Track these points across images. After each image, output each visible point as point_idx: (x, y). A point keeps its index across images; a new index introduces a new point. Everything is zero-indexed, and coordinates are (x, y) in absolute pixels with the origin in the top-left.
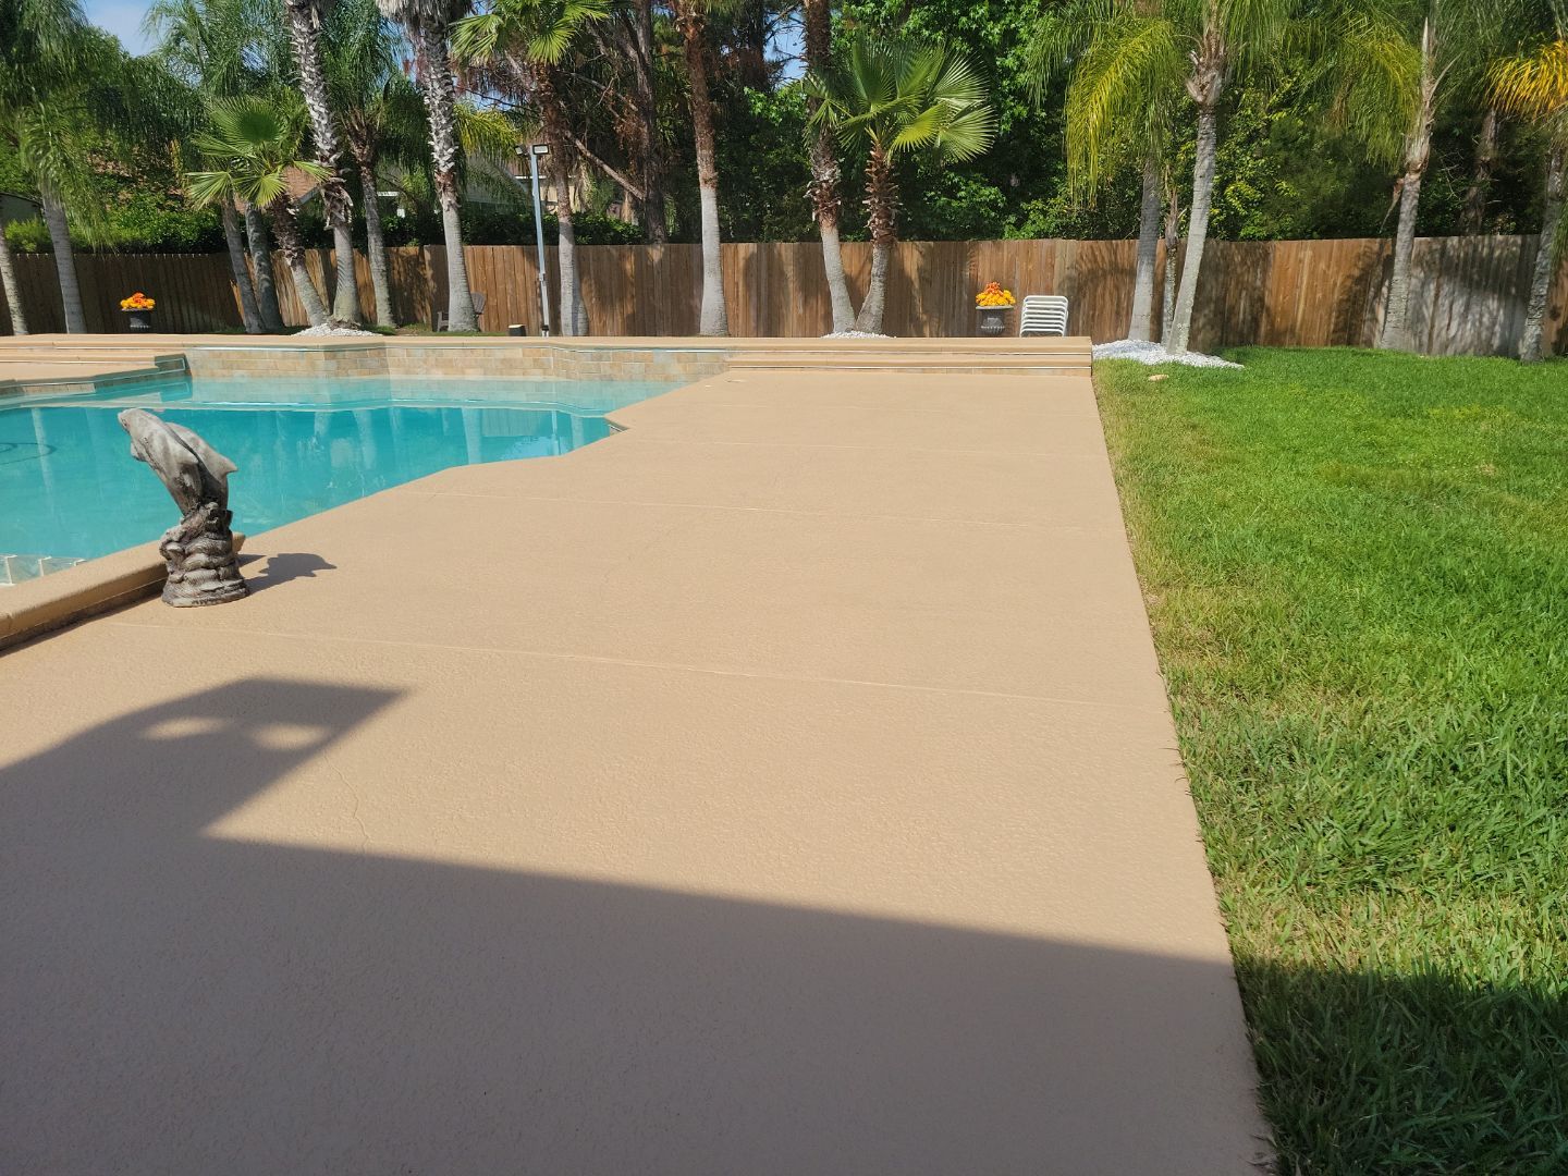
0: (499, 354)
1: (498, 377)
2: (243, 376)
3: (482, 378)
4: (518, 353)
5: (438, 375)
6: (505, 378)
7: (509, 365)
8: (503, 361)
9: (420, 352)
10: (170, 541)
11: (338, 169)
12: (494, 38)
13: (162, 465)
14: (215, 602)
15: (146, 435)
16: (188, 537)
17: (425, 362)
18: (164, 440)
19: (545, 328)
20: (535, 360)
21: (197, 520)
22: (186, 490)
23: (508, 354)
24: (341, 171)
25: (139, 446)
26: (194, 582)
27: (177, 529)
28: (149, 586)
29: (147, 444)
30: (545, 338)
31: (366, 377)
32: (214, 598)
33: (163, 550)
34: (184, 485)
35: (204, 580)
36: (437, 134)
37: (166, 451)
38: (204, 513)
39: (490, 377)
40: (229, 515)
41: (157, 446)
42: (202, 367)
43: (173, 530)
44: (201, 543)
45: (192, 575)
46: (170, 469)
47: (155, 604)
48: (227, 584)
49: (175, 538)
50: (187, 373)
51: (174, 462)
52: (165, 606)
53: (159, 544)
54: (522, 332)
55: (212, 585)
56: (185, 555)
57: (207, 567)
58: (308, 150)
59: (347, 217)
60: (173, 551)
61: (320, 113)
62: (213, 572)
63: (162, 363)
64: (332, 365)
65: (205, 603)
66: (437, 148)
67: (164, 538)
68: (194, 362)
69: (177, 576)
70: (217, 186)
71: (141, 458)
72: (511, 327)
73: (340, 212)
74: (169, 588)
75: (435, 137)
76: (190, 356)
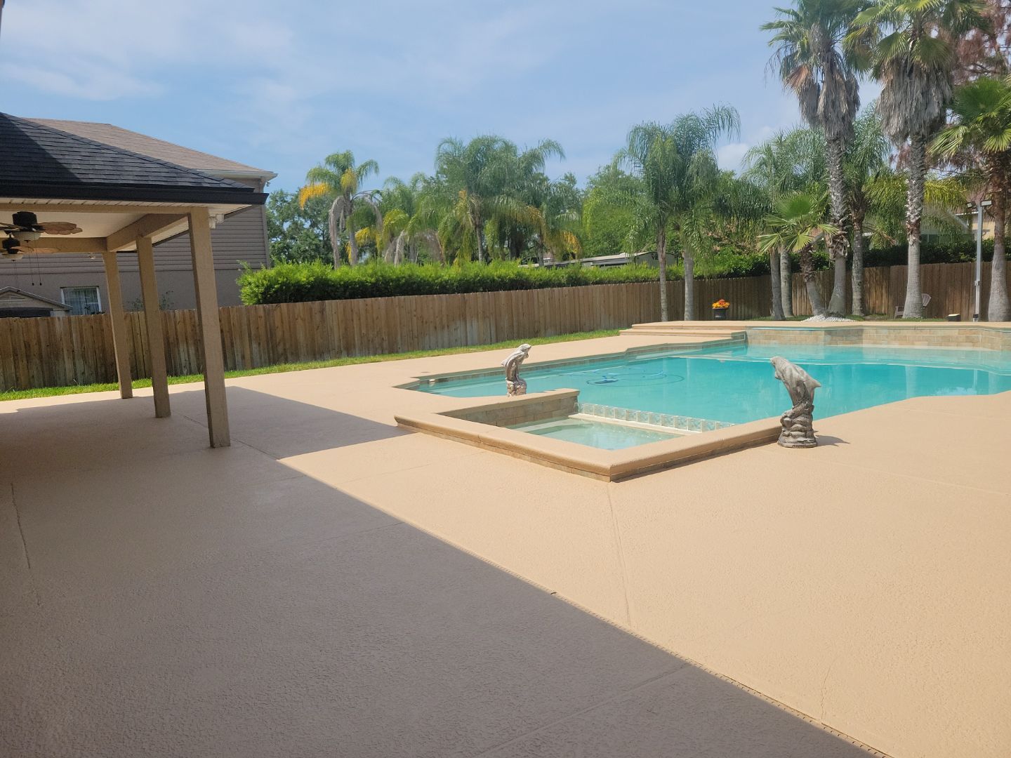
0: (941, 333)
1: (938, 347)
2: (775, 344)
3: (926, 347)
4: (955, 333)
5: (896, 346)
6: (943, 348)
7: (947, 340)
8: (943, 337)
9: (885, 332)
10: (786, 417)
11: (844, 226)
12: (961, 141)
13: (789, 381)
14: (803, 447)
15: (783, 368)
16: (794, 416)
17: (887, 337)
18: (791, 371)
19: (976, 316)
20: (967, 337)
21: (799, 408)
22: (798, 394)
23: (948, 333)
24: (845, 228)
25: (779, 372)
26: (794, 437)
27: (790, 411)
28: (771, 437)
29: (783, 372)
30: (974, 323)
31: (849, 346)
32: (803, 445)
33: (782, 421)
34: (797, 391)
35: (799, 436)
36: (911, 200)
37: (791, 375)
38: (803, 405)
39: (932, 347)
40: (813, 407)
41: (788, 373)
42: (754, 339)
43: (788, 411)
44: (800, 419)
45: (793, 433)
46: (792, 383)
47: (774, 445)
48: (808, 439)
49: (788, 415)
50: (746, 341)
51: (794, 381)
52: (779, 446)
53: (780, 417)
54: (958, 319)
55: (802, 439)
56: (792, 424)
57: (800, 431)
58: (826, 217)
59: (844, 253)
60: (788, 421)
61: (837, 196)
62: (803, 433)
63: (734, 336)
64: (828, 338)
65: (798, 447)
66: (910, 209)
67: (783, 415)
68: (750, 336)
69: (786, 433)
70: (773, 242)
71: (779, 378)
72: (950, 315)
73: (841, 250)
74: (782, 438)
75: (910, 203)
76: (749, 332)
